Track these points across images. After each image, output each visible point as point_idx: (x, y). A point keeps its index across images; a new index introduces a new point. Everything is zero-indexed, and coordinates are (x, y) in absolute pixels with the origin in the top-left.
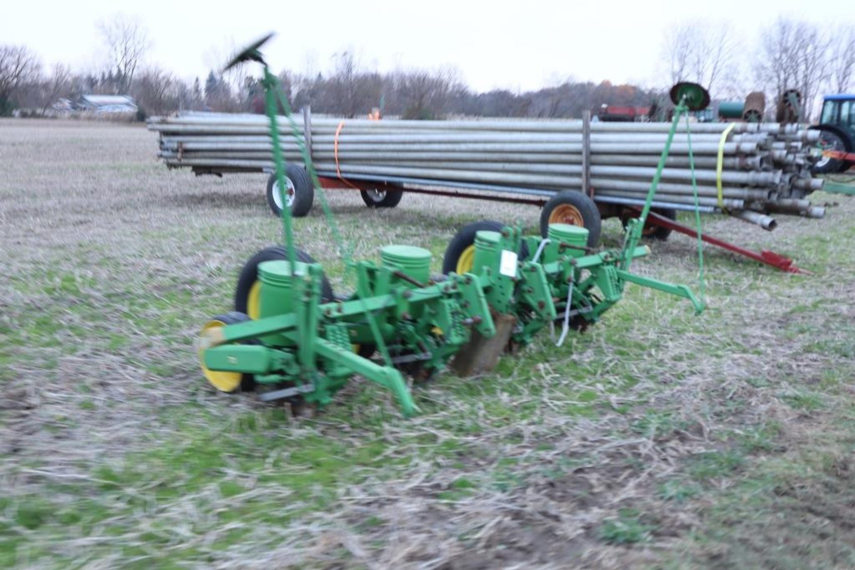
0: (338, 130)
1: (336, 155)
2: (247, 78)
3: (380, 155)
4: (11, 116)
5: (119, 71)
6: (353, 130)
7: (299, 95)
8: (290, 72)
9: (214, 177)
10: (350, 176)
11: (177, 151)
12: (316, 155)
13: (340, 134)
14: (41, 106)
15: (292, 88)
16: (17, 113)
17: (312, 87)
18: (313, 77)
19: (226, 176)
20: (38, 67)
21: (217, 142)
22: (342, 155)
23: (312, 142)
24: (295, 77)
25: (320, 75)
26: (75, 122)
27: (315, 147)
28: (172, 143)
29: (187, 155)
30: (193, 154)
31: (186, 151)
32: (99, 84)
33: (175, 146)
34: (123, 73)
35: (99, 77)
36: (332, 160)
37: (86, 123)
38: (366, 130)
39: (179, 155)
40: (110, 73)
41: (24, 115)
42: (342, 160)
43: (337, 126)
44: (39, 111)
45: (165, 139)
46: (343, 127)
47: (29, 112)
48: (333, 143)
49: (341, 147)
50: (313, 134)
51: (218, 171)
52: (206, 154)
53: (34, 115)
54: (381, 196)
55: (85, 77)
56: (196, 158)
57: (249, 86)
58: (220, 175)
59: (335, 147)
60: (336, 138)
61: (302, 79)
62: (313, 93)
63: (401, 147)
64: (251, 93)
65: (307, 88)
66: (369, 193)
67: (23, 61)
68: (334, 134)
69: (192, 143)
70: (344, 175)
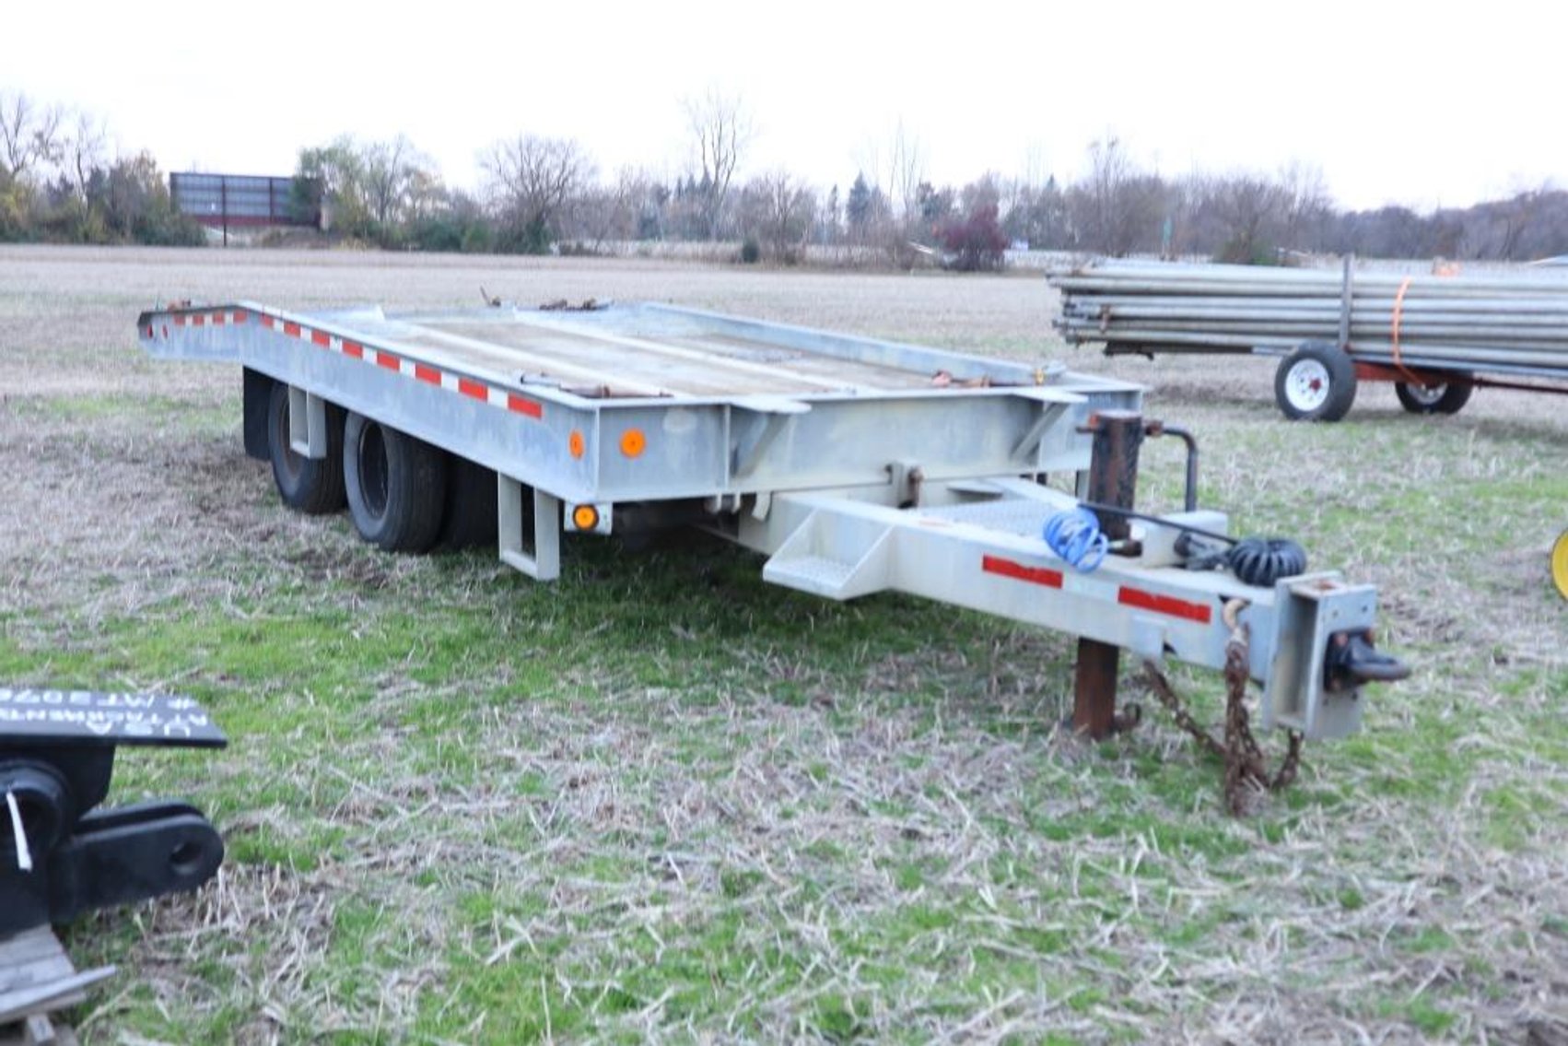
0: (1402, 292)
1: (1395, 329)
2: (921, 186)
3: (1481, 331)
4: (547, 252)
5: (706, 174)
6: (1429, 292)
7: (1012, 217)
8: (998, 175)
9: (1141, 359)
10: (1418, 362)
11: (1099, 317)
12: (1356, 328)
13: (1405, 297)
14: (593, 235)
15: (1000, 205)
16: (554, 247)
17: (1035, 203)
18: (1039, 183)
19: (1160, 357)
20: (593, 171)
21: (1173, 306)
22: (1407, 329)
23: (1353, 310)
24: (1008, 183)
25: (1052, 180)
26: (644, 263)
27: (1355, 316)
28: (1094, 305)
29: (1115, 324)
30: (1125, 324)
31: (1114, 318)
32: (671, 197)
33: (1097, 310)
34: (712, 178)
35: (672, 186)
36: (1388, 337)
37: (662, 263)
38: (1453, 292)
39: (1103, 324)
40: (691, 178)
41: (565, 252)
42: (1404, 338)
43: (1398, 286)
44: (589, 244)
45: (1075, 300)
46: (1409, 286)
47: (573, 244)
48: (1391, 310)
49: (1406, 317)
50: (1355, 296)
51: (1148, 349)
52: (1149, 324)
53: (580, 252)
54: (1436, 394)
55: (650, 185)
56: (1128, 329)
57: (923, 200)
58: (1150, 356)
59: (1396, 317)
60: (1398, 303)
61: (1019, 188)
62: (1038, 213)
63: (1521, 319)
64: (927, 212)
65: (1025, 205)
66: (1411, 388)
67: (571, 162)
68: (1394, 297)
69: (1126, 307)
70: (1408, 361)
